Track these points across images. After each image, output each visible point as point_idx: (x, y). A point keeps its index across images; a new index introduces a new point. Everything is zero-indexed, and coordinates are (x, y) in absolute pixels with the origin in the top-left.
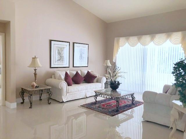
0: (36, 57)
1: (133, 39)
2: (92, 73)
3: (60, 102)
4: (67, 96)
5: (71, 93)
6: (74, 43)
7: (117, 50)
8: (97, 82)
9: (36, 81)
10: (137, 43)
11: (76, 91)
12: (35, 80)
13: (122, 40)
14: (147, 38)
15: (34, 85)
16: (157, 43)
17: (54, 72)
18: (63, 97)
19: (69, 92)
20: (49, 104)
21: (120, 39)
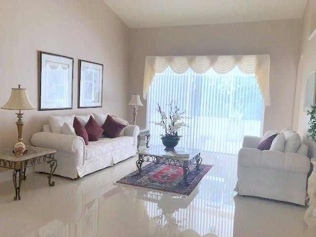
0: (21, 87)
1: (180, 61)
2: (114, 118)
3: (72, 179)
4: (85, 165)
5: (91, 160)
6: (80, 61)
7: (151, 78)
8: (125, 135)
9: (22, 139)
10: (187, 69)
11: (99, 155)
12: (20, 137)
13: (159, 61)
14: (203, 61)
15: (22, 148)
16: (219, 70)
17: (49, 117)
18: (78, 168)
19: (88, 157)
20: (52, 185)
21: (155, 58)
